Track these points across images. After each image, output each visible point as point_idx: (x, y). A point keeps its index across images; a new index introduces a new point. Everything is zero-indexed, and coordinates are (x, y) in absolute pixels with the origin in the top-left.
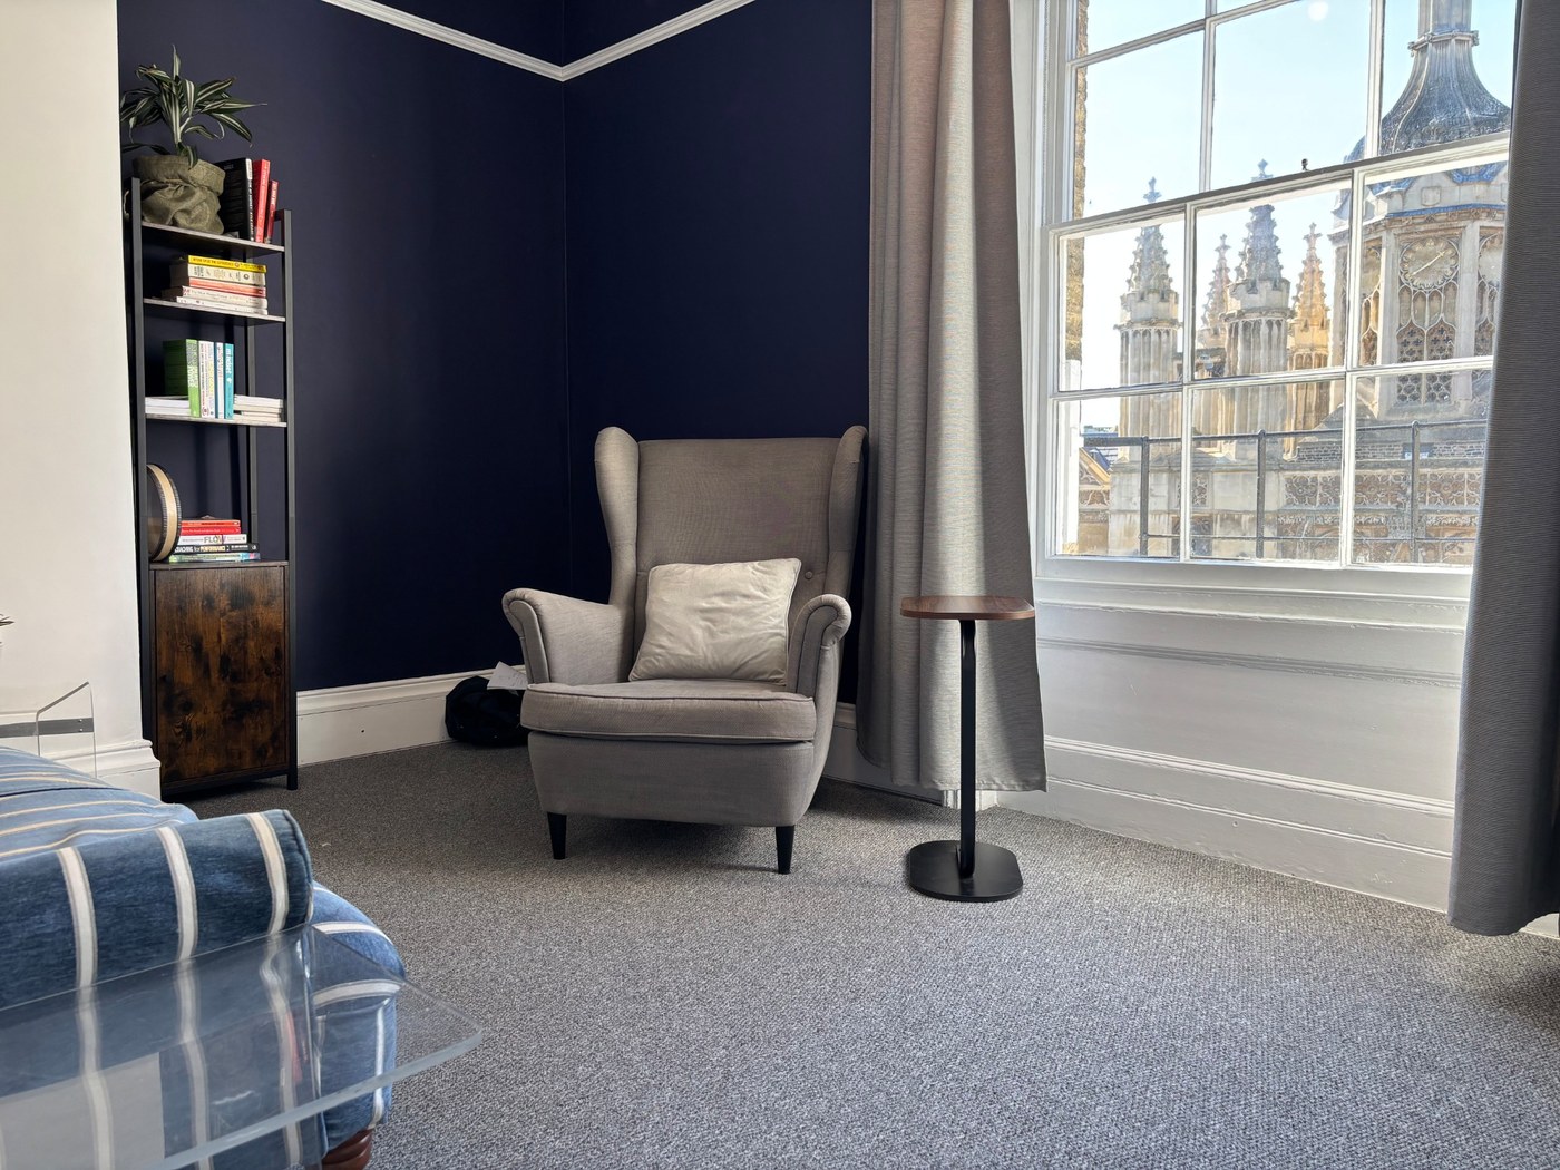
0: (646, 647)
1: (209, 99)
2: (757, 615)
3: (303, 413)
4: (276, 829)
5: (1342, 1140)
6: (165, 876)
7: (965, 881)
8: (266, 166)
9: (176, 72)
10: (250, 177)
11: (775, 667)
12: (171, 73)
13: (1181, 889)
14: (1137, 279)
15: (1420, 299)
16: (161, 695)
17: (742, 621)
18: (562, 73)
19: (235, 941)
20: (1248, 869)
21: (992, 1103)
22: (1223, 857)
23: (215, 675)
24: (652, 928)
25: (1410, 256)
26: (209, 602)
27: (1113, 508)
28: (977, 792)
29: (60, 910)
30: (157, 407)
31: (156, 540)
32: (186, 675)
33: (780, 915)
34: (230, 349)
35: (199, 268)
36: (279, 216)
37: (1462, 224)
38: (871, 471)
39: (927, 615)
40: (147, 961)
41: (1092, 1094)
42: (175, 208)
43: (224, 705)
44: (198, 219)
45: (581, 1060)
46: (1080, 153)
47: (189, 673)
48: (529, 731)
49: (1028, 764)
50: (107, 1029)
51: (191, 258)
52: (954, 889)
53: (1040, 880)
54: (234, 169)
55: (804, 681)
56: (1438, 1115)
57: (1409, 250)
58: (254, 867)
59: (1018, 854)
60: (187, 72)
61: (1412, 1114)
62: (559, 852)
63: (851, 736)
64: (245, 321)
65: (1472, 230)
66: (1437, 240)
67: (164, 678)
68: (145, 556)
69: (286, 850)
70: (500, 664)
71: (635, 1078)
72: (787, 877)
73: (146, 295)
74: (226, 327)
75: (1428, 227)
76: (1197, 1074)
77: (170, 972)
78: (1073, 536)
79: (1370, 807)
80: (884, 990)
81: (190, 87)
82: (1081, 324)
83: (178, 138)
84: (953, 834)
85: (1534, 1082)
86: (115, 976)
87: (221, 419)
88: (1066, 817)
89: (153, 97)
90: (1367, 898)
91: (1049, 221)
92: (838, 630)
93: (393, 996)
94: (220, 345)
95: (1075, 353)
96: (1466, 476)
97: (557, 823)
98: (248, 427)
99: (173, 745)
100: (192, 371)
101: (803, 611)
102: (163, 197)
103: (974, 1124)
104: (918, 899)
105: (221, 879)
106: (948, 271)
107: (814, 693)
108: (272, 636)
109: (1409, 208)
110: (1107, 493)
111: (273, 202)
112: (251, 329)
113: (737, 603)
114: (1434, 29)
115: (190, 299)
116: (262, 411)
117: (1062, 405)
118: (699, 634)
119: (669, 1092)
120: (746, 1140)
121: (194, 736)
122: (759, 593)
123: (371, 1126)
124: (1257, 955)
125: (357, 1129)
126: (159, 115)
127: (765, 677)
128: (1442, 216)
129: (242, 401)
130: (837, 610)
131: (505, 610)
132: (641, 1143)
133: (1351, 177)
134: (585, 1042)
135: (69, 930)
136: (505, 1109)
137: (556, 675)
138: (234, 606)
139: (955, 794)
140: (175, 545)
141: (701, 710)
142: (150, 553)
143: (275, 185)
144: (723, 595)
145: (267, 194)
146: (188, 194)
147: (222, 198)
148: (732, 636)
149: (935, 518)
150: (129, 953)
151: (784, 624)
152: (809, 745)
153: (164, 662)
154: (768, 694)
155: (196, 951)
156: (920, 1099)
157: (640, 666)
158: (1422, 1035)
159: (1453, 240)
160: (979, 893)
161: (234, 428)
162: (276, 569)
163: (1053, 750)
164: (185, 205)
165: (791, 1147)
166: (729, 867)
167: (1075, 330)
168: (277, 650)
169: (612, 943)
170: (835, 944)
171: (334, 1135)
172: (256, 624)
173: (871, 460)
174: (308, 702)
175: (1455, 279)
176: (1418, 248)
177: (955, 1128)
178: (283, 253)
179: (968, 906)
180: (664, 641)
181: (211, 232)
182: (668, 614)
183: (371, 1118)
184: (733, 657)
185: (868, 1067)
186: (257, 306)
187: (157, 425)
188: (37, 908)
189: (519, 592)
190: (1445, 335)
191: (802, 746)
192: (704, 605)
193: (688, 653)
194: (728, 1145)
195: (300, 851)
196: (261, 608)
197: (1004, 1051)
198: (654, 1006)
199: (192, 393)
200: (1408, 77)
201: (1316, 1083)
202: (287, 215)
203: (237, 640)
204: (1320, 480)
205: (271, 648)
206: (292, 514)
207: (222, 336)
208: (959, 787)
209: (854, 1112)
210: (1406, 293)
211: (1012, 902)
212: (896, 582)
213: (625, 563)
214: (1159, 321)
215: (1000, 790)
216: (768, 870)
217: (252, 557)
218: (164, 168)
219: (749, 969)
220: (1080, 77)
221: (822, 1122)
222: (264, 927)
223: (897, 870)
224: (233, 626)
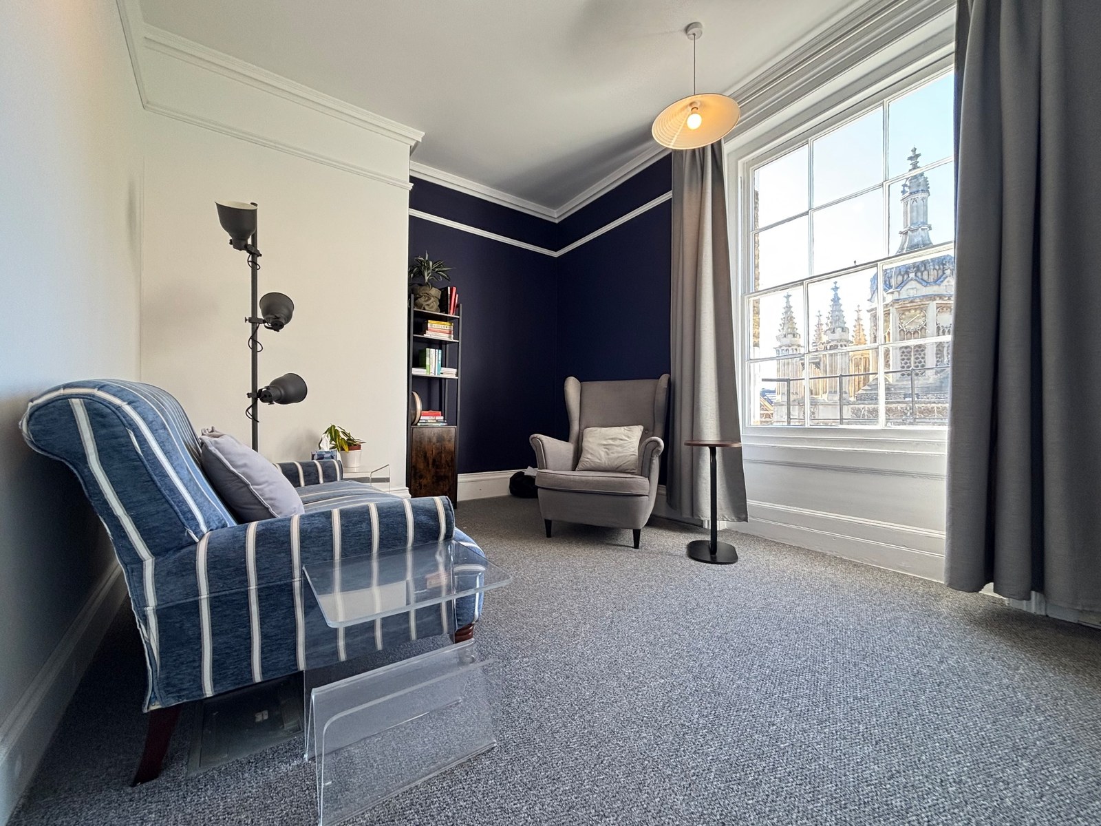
0: (582, 459)
1: (437, 267)
2: (625, 447)
3: (463, 374)
4: (443, 502)
5: (892, 673)
6: (404, 515)
7: (713, 556)
8: (455, 289)
9: (427, 259)
10: (449, 293)
11: (633, 467)
12: (425, 258)
13: (809, 565)
14: (783, 329)
15: (909, 334)
16: (413, 472)
17: (619, 449)
18: (556, 254)
19: (427, 542)
20: (841, 558)
21: (725, 643)
22: (829, 553)
23: (430, 466)
24: (583, 564)
25: (903, 316)
26: (430, 441)
27: (775, 420)
28: (718, 521)
29: (367, 523)
30: (416, 371)
31: (414, 418)
32: (421, 466)
33: (634, 564)
34: (440, 351)
35: (432, 324)
36: (458, 306)
37: (927, 303)
38: (672, 392)
39: (696, 445)
40: (396, 546)
41: (770, 643)
42: (425, 304)
43: (433, 476)
44: (432, 307)
45: (554, 611)
46: (757, 266)
47: (422, 464)
48: (538, 487)
49: (740, 511)
50: (381, 571)
51: (429, 321)
52: (708, 559)
53: (746, 558)
54: (444, 291)
55: (644, 471)
56: (942, 668)
57: (903, 314)
58: (435, 516)
59: (736, 547)
60: (430, 259)
61: (928, 666)
62: (549, 535)
63: (664, 498)
64: (446, 342)
65: (932, 306)
66: (916, 309)
67: (414, 466)
68: (410, 423)
69: (446, 509)
70: (529, 467)
71: (575, 620)
72: (637, 550)
73: (414, 333)
74: (439, 344)
75: (911, 304)
76: (819, 639)
77: (404, 551)
78: (758, 418)
79: (898, 532)
80: (678, 595)
81: (431, 263)
82: (759, 334)
83: (427, 281)
84: (708, 538)
85: (993, 658)
86: (385, 550)
87: (436, 376)
88: (756, 534)
89: (418, 267)
90: (898, 573)
91: (745, 292)
92: (658, 451)
93: (483, 572)
94: (437, 350)
95: (756, 345)
96: (935, 408)
97: (548, 523)
98: (445, 379)
99: (416, 490)
100: (428, 359)
101: (644, 444)
102: (421, 300)
103: (717, 650)
104: (693, 562)
105: (423, 518)
106: (702, 312)
107: (649, 477)
108: (450, 452)
109: (901, 297)
110: (772, 414)
111: (456, 301)
112: (448, 345)
113: (618, 442)
114: (911, 225)
115: (428, 335)
116: (450, 373)
117: (752, 365)
118: (603, 454)
119: (588, 626)
120: (619, 647)
121: (423, 487)
122: (626, 438)
123: (473, 623)
124: (846, 593)
125: (468, 623)
126: (421, 274)
127: (629, 471)
128: (918, 300)
129: (444, 369)
130: (658, 443)
131: (531, 442)
132: (577, 644)
133: (877, 266)
134: (556, 604)
135: (370, 531)
136: (524, 626)
137: (548, 467)
138: (438, 441)
139: (708, 521)
140: (420, 419)
141: (603, 481)
142: (412, 422)
143: (457, 296)
144: (612, 439)
145: (454, 299)
146: (429, 299)
147: (440, 301)
148: (616, 455)
149: (698, 409)
150: (390, 542)
151: (637, 451)
152: (646, 497)
153: (414, 460)
154: (630, 476)
155: (413, 544)
156: (693, 638)
157: (580, 466)
158: (931, 632)
159: (923, 309)
160: (719, 561)
161: (440, 379)
162: (453, 430)
163: (751, 506)
164: (427, 303)
165: (638, 651)
166: (614, 545)
167: (756, 336)
168: (452, 458)
169: (569, 569)
170: (657, 576)
171: (460, 623)
172: (445, 448)
173: (672, 387)
174: (461, 478)
175: (925, 325)
176: (907, 313)
177: (709, 651)
178: (459, 319)
179: (714, 565)
180: (589, 456)
181: (436, 311)
182: (590, 446)
183: (473, 619)
184: (616, 463)
185: (671, 624)
186: (450, 337)
187: (416, 378)
188: (360, 522)
189: (536, 435)
190: (922, 349)
191: (643, 497)
192: (605, 443)
193: (599, 461)
194: (612, 648)
195: (451, 510)
196: (447, 443)
197: (730, 623)
198: (583, 593)
199: (427, 367)
200: (900, 243)
201: (877, 648)
202: (461, 305)
203: (438, 454)
204: (867, 409)
205: (450, 458)
206: (459, 410)
207: (438, 347)
208: (710, 519)
209: (665, 641)
210: (902, 332)
211: (733, 565)
212: (683, 435)
213: (575, 427)
214: (793, 345)
215: (728, 520)
216: (630, 547)
217: (445, 424)
218: (422, 291)
219: (621, 583)
220: (756, 238)
221: (651, 644)
222: (437, 538)
223: (684, 551)
224: (437, 449)
